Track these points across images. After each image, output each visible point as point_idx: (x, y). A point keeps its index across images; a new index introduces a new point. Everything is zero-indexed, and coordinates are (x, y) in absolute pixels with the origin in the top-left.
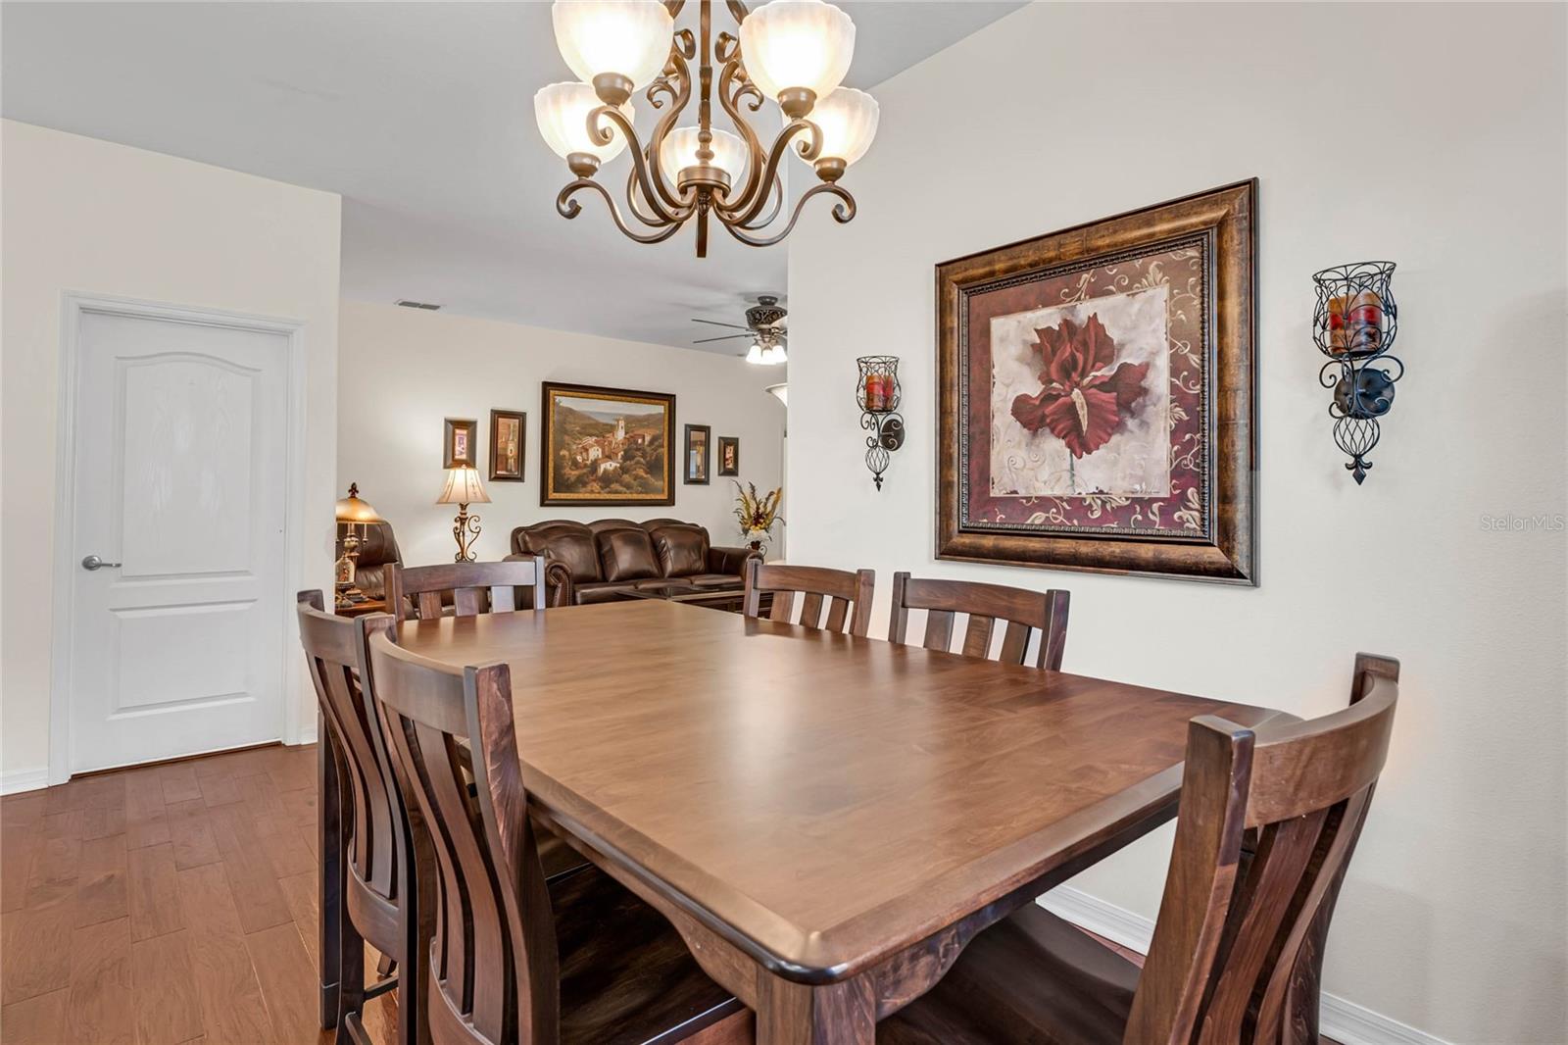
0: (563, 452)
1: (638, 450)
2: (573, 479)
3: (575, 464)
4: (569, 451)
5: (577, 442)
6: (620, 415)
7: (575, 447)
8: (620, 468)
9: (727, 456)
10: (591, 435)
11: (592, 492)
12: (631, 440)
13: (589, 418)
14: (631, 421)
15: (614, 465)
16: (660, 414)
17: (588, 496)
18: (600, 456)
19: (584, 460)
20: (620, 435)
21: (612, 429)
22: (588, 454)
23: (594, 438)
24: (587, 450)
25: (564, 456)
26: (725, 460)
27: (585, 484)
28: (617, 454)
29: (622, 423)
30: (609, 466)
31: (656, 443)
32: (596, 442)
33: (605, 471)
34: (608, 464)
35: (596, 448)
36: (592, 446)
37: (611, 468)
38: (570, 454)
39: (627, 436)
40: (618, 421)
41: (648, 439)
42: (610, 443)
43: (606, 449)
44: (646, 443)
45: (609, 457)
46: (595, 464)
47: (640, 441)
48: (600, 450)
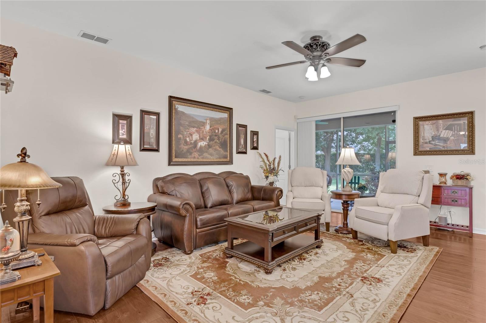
0: (180, 136)
1: (216, 136)
2: (185, 151)
3: (186, 142)
4: (183, 135)
5: (187, 130)
6: (208, 117)
7: (185, 133)
8: (207, 145)
9: (254, 140)
10: (194, 127)
11: (194, 158)
12: (212, 130)
13: (193, 118)
14: (212, 120)
15: (205, 143)
16: (226, 117)
17: (193, 160)
18: (198, 139)
19: (190, 140)
20: (208, 127)
21: (203, 124)
22: (192, 137)
23: (195, 129)
24: (191, 135)
25: (180, 138)
26: (253, 142)
27: (191, 154)
28: (206, 138)
29: (208, 122)
30: (202, 144)
31: (224, 133)
32: (196, 131)
33: (201, 146)
34: (202, 143)
35: (196, 134)
36: (194, 133)
37: (204, 145)
38: (183, 137)
39: (211, 129)
40: (206, 120)
41: (220, 130)
42: (203, 132)
43: (201, 135)
44: (220, 132)
45: (202, 139)
46: (196, 143)
47: (217, 131)
48: (198, 135)
